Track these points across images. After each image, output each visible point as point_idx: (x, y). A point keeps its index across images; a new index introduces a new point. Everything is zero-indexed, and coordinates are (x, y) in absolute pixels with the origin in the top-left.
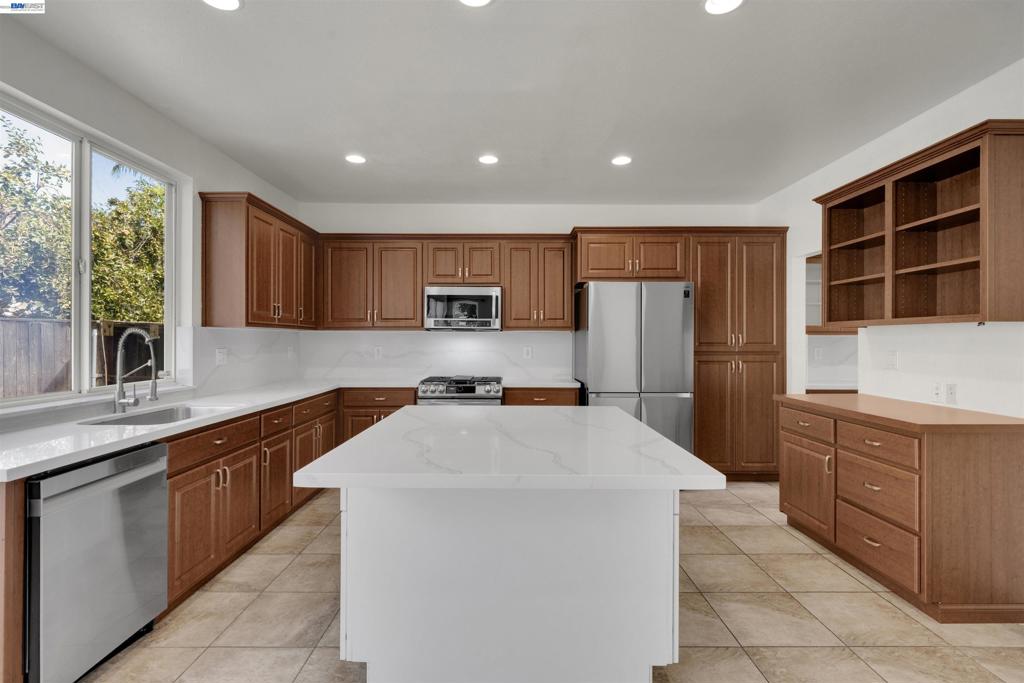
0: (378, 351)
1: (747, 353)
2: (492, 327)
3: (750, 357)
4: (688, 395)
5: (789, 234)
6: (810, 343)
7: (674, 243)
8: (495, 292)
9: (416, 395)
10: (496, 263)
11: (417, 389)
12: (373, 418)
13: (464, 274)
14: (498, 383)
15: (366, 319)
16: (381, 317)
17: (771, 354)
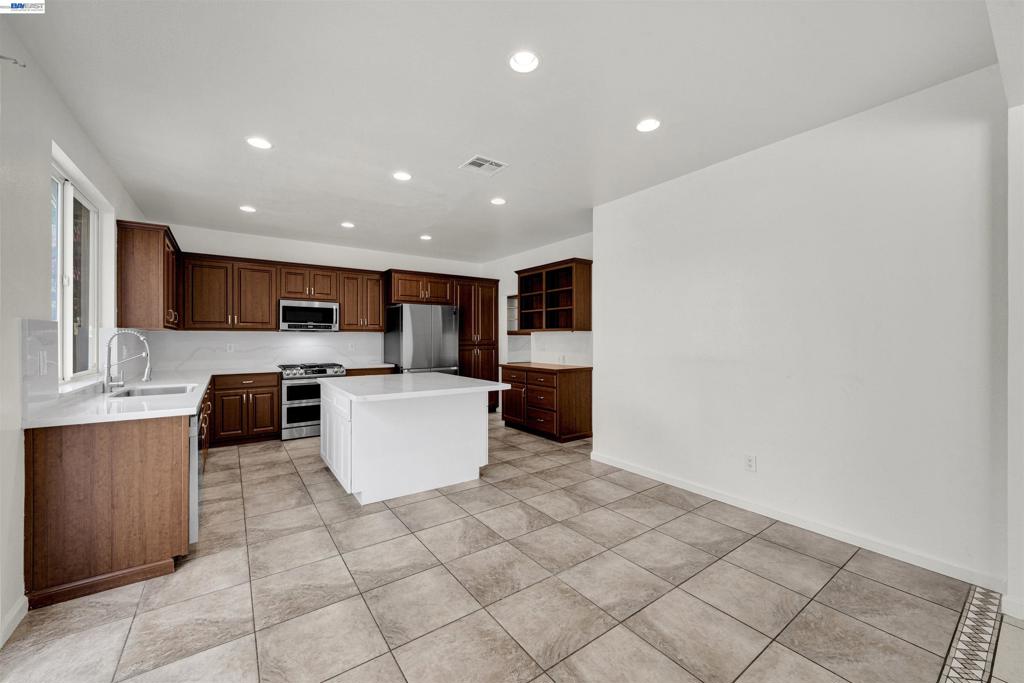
0: (230, 346)
1: (481, 344)
2: (333, 329)
3: (482, 347)
4: (456, 368)
5: (500, 283)
6: (509, 339)
7: (446, 284)
8: (335, 306)
9: (280, 377)
10: (334, 286)
11: (281, 373)
12: (242, 397)
13: (310, 293)
14: (341, 366)
15: (227, 322)
16: (240, 321)
17: (492, 345)
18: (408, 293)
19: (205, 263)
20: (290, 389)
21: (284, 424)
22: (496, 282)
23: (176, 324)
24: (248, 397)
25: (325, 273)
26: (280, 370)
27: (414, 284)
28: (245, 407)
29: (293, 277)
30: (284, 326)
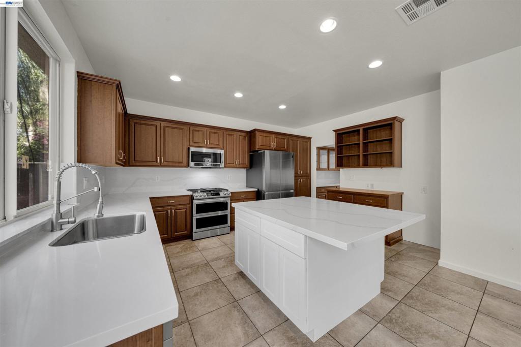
0: (158, 177)
1: (302, 176)
2: (221, 167)
3: (303, 177)
4: (292, 191)
5: (312, 140)
6: (317, 173)
7: (284, 139)
8: (222, 152)
9: (192, 198)
10: (221, 139)
11: (192, 195)
12: (167, 212)
13: (207, 143)
14: (227, 190)
15: (157, 162)
16: (165, 161)
17: (308, 176)
18: (264, 144)
19: (142, 122)
20: (198, 206)
21: (194, 229)
22: (309, 139)
23: (125, 162)
24: (171, 212)
25: (216, 131)
26: (190, 193)
27: (268, 138)
28: (169, 219)
29: (197, 132)
30: (192, 164)
